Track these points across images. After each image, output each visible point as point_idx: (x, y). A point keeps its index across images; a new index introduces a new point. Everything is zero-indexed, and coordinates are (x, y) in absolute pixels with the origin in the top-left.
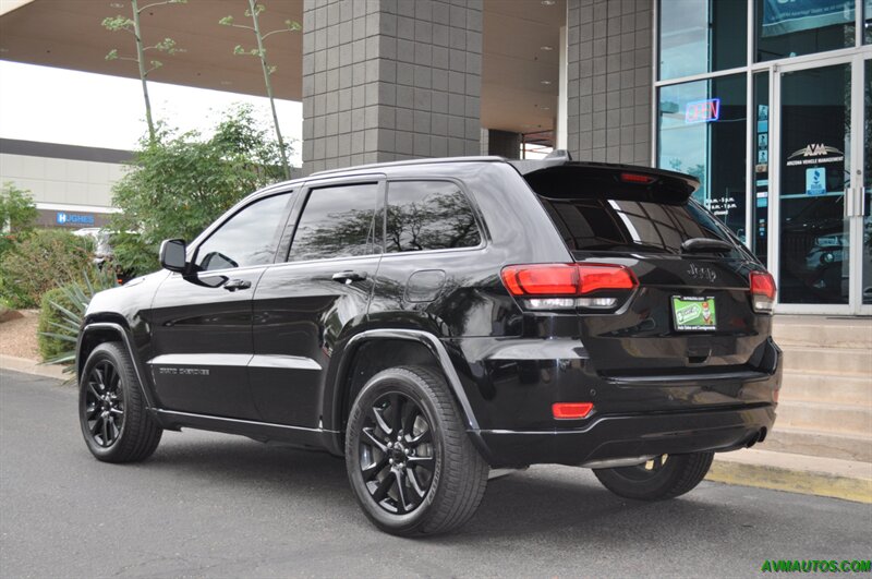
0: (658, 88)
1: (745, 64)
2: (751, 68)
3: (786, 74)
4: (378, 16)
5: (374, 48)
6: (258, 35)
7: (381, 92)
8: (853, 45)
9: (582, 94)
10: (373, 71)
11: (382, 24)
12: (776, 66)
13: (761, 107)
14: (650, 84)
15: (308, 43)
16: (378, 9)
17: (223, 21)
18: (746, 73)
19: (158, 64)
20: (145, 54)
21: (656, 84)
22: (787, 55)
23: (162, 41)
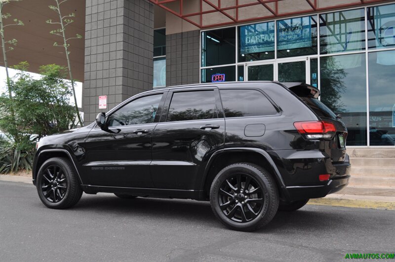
0: (201, 69)
1: (235, 63)
2: (237, 64)
3: (250, 66)
4: (122, 35)
5: (121, 46)
6: (64, 39)
7: (123, 63)
8: (274, 58)
9: (172, 70)
10: (120, 55)
11: (124, 38)
12: (246, 64)
13: (240, 77)
14: (199, 68)
15: (87, 43)
16: (122, 32)
17: (52, 32)
18: (235, 66)
19: (12, 48)
20: (6, 44)
21: (201, 68)
22: (250, 61)
23: (11, 40)
